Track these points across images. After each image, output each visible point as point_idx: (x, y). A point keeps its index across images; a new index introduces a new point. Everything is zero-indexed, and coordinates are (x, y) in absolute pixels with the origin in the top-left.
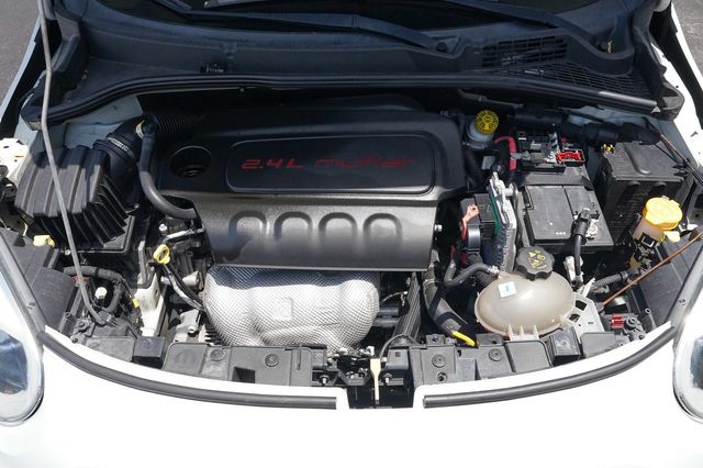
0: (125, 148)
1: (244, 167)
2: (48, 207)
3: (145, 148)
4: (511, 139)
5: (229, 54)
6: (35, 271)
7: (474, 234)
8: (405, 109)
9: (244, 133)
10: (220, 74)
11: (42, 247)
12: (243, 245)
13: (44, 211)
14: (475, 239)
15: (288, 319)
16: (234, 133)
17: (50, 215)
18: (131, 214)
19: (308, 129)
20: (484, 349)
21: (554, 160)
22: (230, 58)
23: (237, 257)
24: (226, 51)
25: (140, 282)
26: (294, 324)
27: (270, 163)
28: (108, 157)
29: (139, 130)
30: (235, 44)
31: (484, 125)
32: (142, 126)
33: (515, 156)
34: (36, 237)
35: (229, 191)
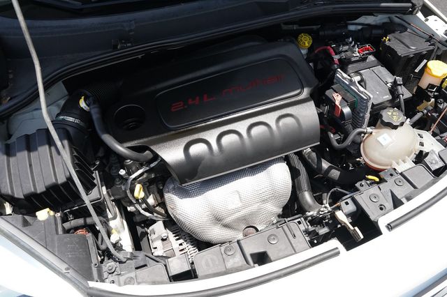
0: (77, 121)
1: (173, 110)
2: (34, 186)
3: (95, 116)
4: (329, 47)
5: (131, 31)
6: (53, 240)
7: (347, 110)
8: (257, 43)
9: (159, 86)
10: (129, 47)
11: (47, 220)
12: (199, 165)
13: (33, 190)
14: (348, 114)
15: (239, 206)
16: (153, 88)
17: (39, 192)
18: (95, 170)
19: (204, 72)
20: (390, 180)
21: (358, 54)
22: (131, 33)
23: (195, 176)
24: (127, 29)
25: (110, 216)
26: (244, 207)
27: (190, 102)
28: (67, 131)
29: (82, 104)
30: (133, 22)
31: (305, 44)
32: (85, 100)
33: (336, 58)
34: (37, 213)
35: (170, 130)
